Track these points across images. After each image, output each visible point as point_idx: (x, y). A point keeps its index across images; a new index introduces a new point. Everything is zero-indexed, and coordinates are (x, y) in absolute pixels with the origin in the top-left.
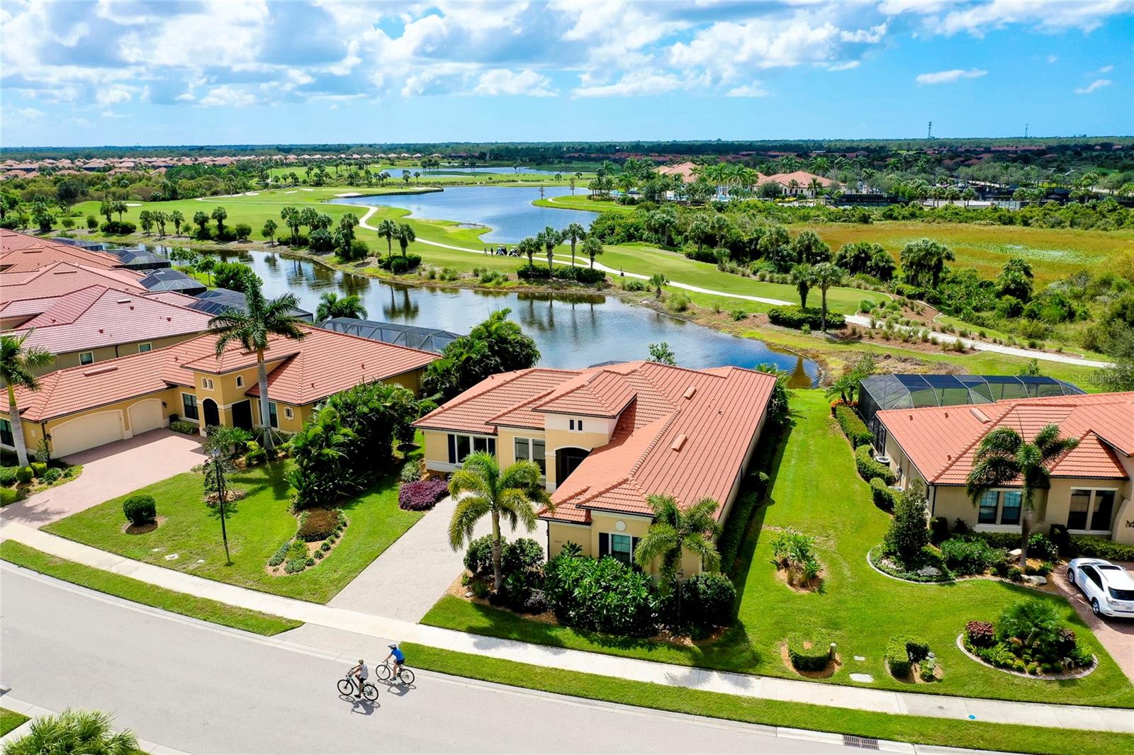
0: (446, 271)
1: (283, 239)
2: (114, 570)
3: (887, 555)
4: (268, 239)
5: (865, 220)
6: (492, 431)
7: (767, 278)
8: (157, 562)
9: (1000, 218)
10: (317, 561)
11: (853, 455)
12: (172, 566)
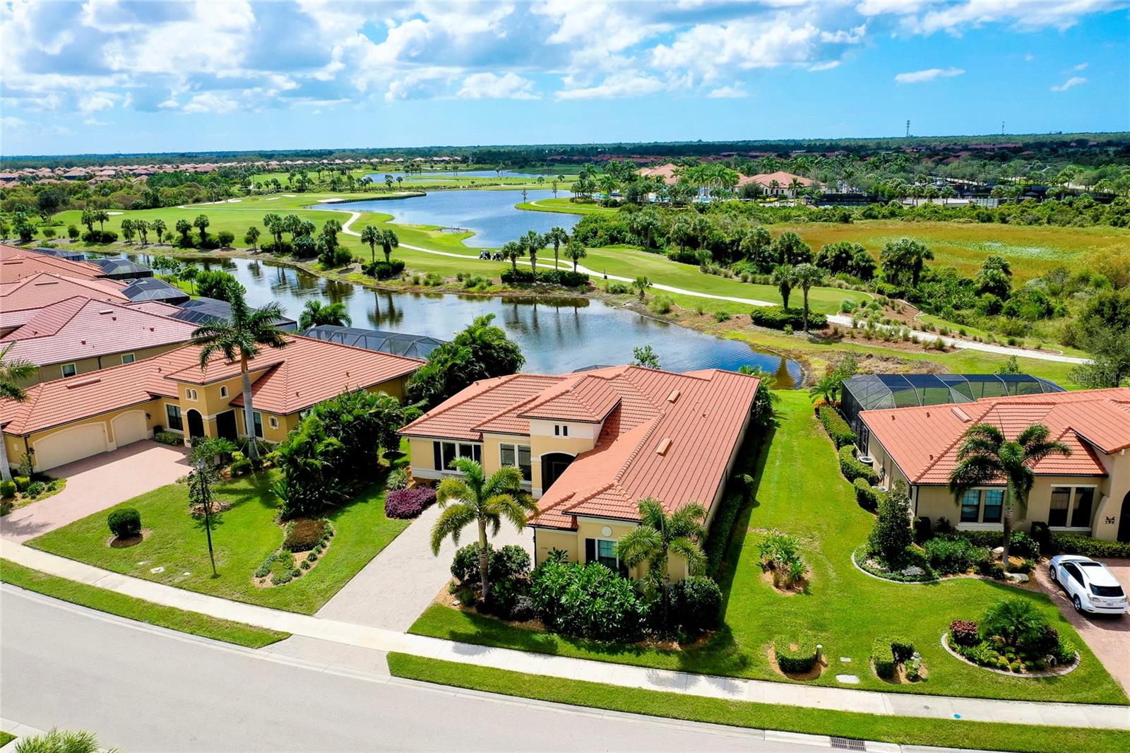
0: (430, 277)
1: (266, 246)
2: (99, 585)
3: (871, 555)
4: (251, 246)
5: (846, 219)
6: (477, 438)
7: (750, 278)
8: (143, 575)
9: (978, 215)
10: (304, 572)
11: (837, 455)
12: (157, 579)
